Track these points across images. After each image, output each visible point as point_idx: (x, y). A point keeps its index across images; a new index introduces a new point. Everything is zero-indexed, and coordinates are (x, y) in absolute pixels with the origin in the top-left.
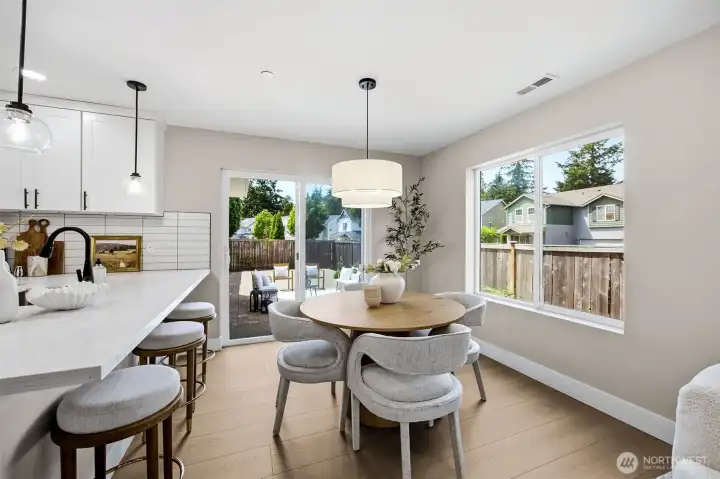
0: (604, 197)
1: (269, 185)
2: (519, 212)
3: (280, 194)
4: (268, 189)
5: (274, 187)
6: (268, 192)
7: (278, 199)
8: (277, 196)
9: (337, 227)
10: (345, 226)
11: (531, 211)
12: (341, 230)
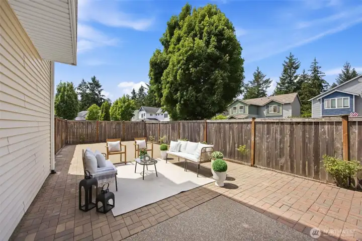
0: (272, 101)
1: (97, 92)
2: (235, 108)
3: (103, 97)
4: (96, 94)
5: (100, 93)
6: (96, 96)
7: (103, 101)
8: (101, 99)
9: (138, 116)
10: (142, 116)
11: (241, 108)
12: (140, 117)
